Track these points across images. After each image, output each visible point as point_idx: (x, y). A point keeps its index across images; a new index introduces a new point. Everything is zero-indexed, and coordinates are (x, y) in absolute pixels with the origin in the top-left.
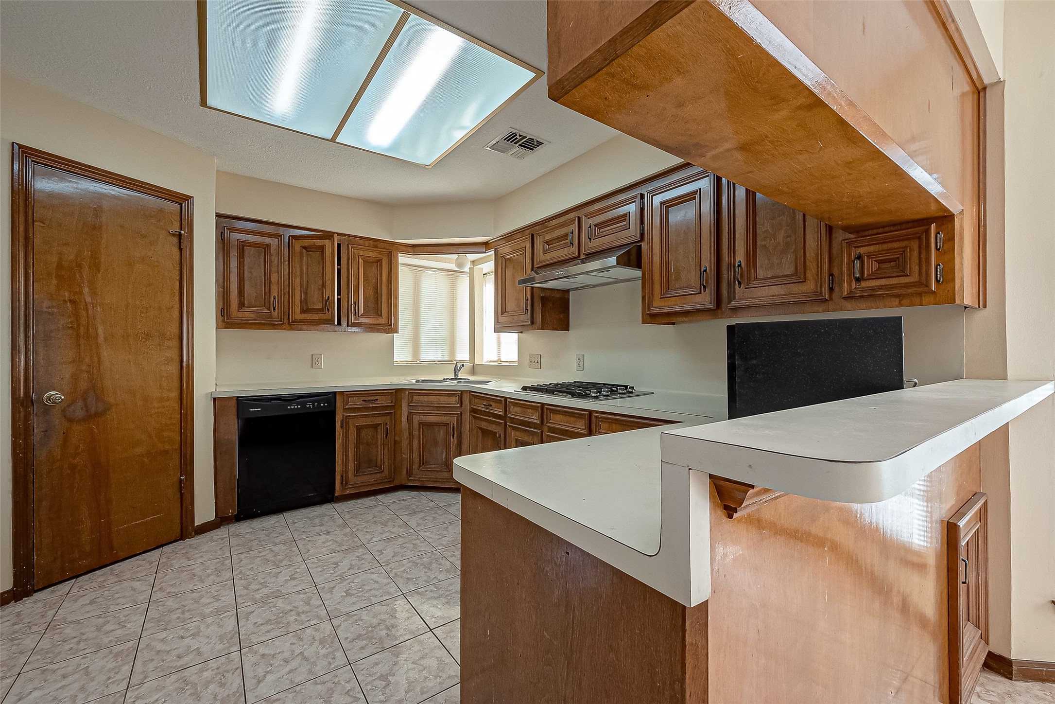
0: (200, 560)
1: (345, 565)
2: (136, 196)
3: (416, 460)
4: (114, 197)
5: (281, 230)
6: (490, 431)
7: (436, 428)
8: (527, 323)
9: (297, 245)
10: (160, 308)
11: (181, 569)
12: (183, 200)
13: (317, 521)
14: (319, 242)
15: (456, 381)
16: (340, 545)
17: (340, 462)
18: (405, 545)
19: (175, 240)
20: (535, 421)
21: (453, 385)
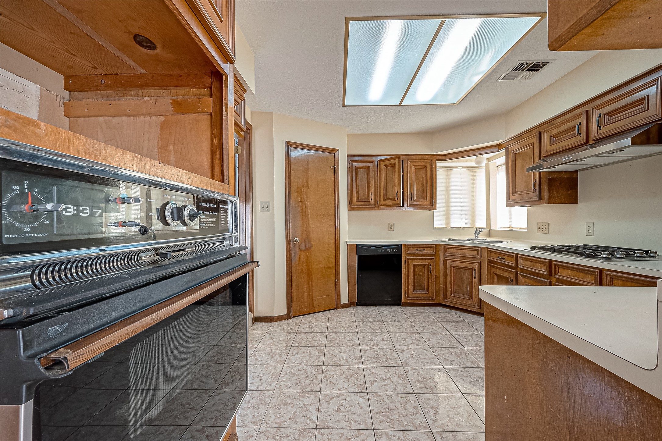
0: (344, 320)
1: (409, 340)
2: (320, 153)
3: (449, 289)
4: (313, 155)
5: (374, 158)
6: (504, 276)
7: (463, 271)
8: (535, 200)
9: (382, 164)
10: (328, 202)
11: (337, 322)
12: (335, 152)
13: (393, 314)
14: (392, 162)
15: (476, 241)
16: (406, 330)
17: (404, 284)
18: (444, 339)
19: (333, 170)
20: (543, 273)
21: (475, 243)
